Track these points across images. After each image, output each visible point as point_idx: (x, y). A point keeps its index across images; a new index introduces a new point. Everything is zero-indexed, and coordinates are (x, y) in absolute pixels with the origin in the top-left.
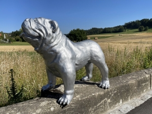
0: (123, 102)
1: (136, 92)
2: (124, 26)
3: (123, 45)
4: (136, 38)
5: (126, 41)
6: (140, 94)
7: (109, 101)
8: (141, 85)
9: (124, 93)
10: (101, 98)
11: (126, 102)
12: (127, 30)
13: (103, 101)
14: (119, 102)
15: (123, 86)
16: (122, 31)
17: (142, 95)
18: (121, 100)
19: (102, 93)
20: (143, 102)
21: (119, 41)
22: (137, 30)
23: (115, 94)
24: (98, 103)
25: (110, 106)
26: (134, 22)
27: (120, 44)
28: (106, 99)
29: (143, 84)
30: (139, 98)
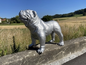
0: (71, 53)
1: (79, 48)
5: (75, 21)
6: (81, 50)
7: (64, 52)
8: (81, 45)
9: (72, 48)
10: (59, 50)
11: (73, 54)
12: (76, 15)
13: (60, 52)
14: (69, 53)
15: (71, 45)
16: (73, 16)
17: (83, 50)
19: (60, 48)
20: (83, 53)
22: (82, 15)
23: (67, 49)
24: (57, 53)
25: (64, 55)
26: (80, 10)
28: (62, 51)
29: (83, 44)
30: (81, 52)
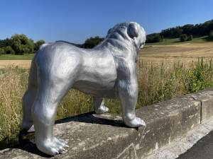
0: (159, 146)
1: (179, 130)
2: (161, 34)
3: (159, 60)
4: (177, 51)
5: (163, 54)
6: (186, 132)
7: (138, 147)
9: (161, 132)
10: (124, 143)
11: (165, 147)
12: (164, 40)
13: (127, 148)
14: (154, 147)
15: (160, 122)
16: (158, 41)
17: (189, 133)
18: (157, 144)
19: (125, 135)
20: (191, 145)
21: (154, 55)
22: (178, 39)
23: (147, 136)
24: (118, 153)
25: (139, 156)
26: (173, 29)
27: (155, 59)
28: (132, 144)
29: (191, 117)
30: (185, 139)
